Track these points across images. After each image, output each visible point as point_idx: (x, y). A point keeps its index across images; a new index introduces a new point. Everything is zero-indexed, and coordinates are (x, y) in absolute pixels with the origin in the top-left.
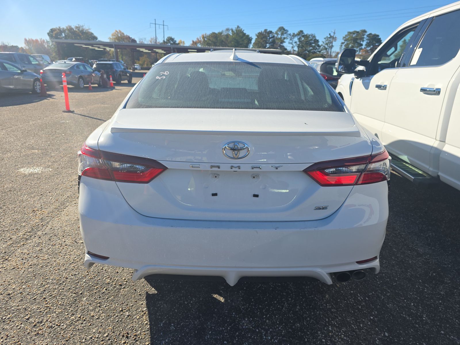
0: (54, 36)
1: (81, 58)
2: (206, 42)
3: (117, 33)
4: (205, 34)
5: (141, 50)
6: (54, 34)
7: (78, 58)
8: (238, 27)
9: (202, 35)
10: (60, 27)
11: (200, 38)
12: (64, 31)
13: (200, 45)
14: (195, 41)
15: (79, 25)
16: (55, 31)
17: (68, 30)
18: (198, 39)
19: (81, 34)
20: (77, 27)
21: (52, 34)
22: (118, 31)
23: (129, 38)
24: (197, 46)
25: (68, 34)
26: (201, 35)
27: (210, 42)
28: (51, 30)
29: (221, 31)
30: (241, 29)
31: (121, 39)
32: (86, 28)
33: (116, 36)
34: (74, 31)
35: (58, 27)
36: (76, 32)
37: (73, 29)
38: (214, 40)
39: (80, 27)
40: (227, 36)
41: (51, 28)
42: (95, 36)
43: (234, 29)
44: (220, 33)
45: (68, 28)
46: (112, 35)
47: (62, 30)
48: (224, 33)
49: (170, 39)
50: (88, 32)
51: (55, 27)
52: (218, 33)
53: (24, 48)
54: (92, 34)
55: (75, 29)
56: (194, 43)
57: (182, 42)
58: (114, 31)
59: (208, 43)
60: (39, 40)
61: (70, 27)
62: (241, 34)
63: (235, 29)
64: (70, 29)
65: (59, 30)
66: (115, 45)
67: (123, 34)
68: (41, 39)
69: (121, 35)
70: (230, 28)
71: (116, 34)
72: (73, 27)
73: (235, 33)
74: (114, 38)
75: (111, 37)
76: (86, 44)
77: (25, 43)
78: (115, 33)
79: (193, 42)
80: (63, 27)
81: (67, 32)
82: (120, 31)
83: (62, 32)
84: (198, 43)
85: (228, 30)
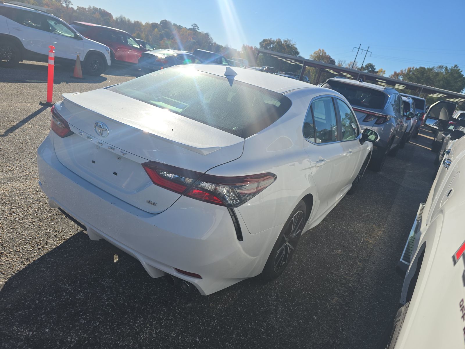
0: (264, 45)
1: (272, 68)
2: (409, 76)
3: (319, 51)
4: (412, 67)
5: (329, 71)
6: (264, 44)
7: (270, 67)
8: (456, 66)
9: (409, 68)
10: (271, 39)
11: (405, 71)
12: (273, 43)
13: (401, 77)
14: (397, 72)
15: (288, 39)
16: (266, 42)
17: (277, 42)
18: (402, 71)
19: (286, 48)
20: (285, 41)
21: (263, 43)
22: (322, 50)
23: (330, 58)
24: (398, 78)
25: (275, 45)
26: (407, 68)
27: (414, 77)
28: (264, 40)
29: (431, 67)
30: (459, 69)
31: (321, 58)
32: (293, 43)
33: (318, 55)
34: (281, 44)
35: (270, 39)
36: (283, 45)
37: (281, 42)
38: (419, 75)
39: (288, 41)
40: (437, 74)
41: (264, 39)
42: (298, 51)
43: (449, 68)
44: (430, 70)
45: (278, 41)
46: (315, 52)
47: (272, 41)
48: (435, 70)
49: (369, 66)
50: (293, 46)
51: (267, 39)
52: (427, 68)
53: (240, 52)
54: (296, 49)
55: (283, 43)
56: (396, 75)
57: (382, 71)
58: (317, 50)
59: (410, 77)
60: (253, 47)
61: (280, 40)
62: (456, 75)
63: (451, 68)
64: (279, 42)
65: (269, 41)
66: (305, 62)
67: (325, 53)
68: (256, 47)
69: (323, 54)
70: (445, 65)
71: (318, 53)
72: (282, 40)
73: (448, 72)
74: (315, 56)
75: (313, 55)
76: (280, 57)
77: (242, 49)
78: (318, 51)
79: (395, 73)
80: (274, 39)
81: (276, 44)
82: (323, 51)
83: (272, 44)
84: (401, 75)
85: (441, 67)
